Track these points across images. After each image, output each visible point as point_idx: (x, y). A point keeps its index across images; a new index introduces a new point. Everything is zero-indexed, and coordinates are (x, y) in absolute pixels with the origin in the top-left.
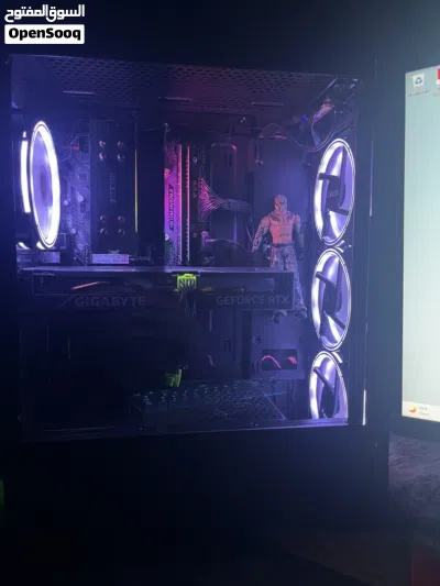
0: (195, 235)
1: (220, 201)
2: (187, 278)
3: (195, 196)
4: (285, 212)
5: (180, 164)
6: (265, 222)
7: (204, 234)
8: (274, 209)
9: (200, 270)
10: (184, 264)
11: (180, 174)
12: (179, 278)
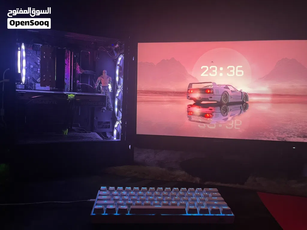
0: (74, 81)
1: (83, 71)
2: (71, 96)
3: (75, 68)
4: (106, 75)
5: (70, 57)
6: (99, 79)
7: (78, 81)
8: (102, 74)
9: (76, 93)
10: (70, 91)
11: (70, 61)
12: (69, 95)
